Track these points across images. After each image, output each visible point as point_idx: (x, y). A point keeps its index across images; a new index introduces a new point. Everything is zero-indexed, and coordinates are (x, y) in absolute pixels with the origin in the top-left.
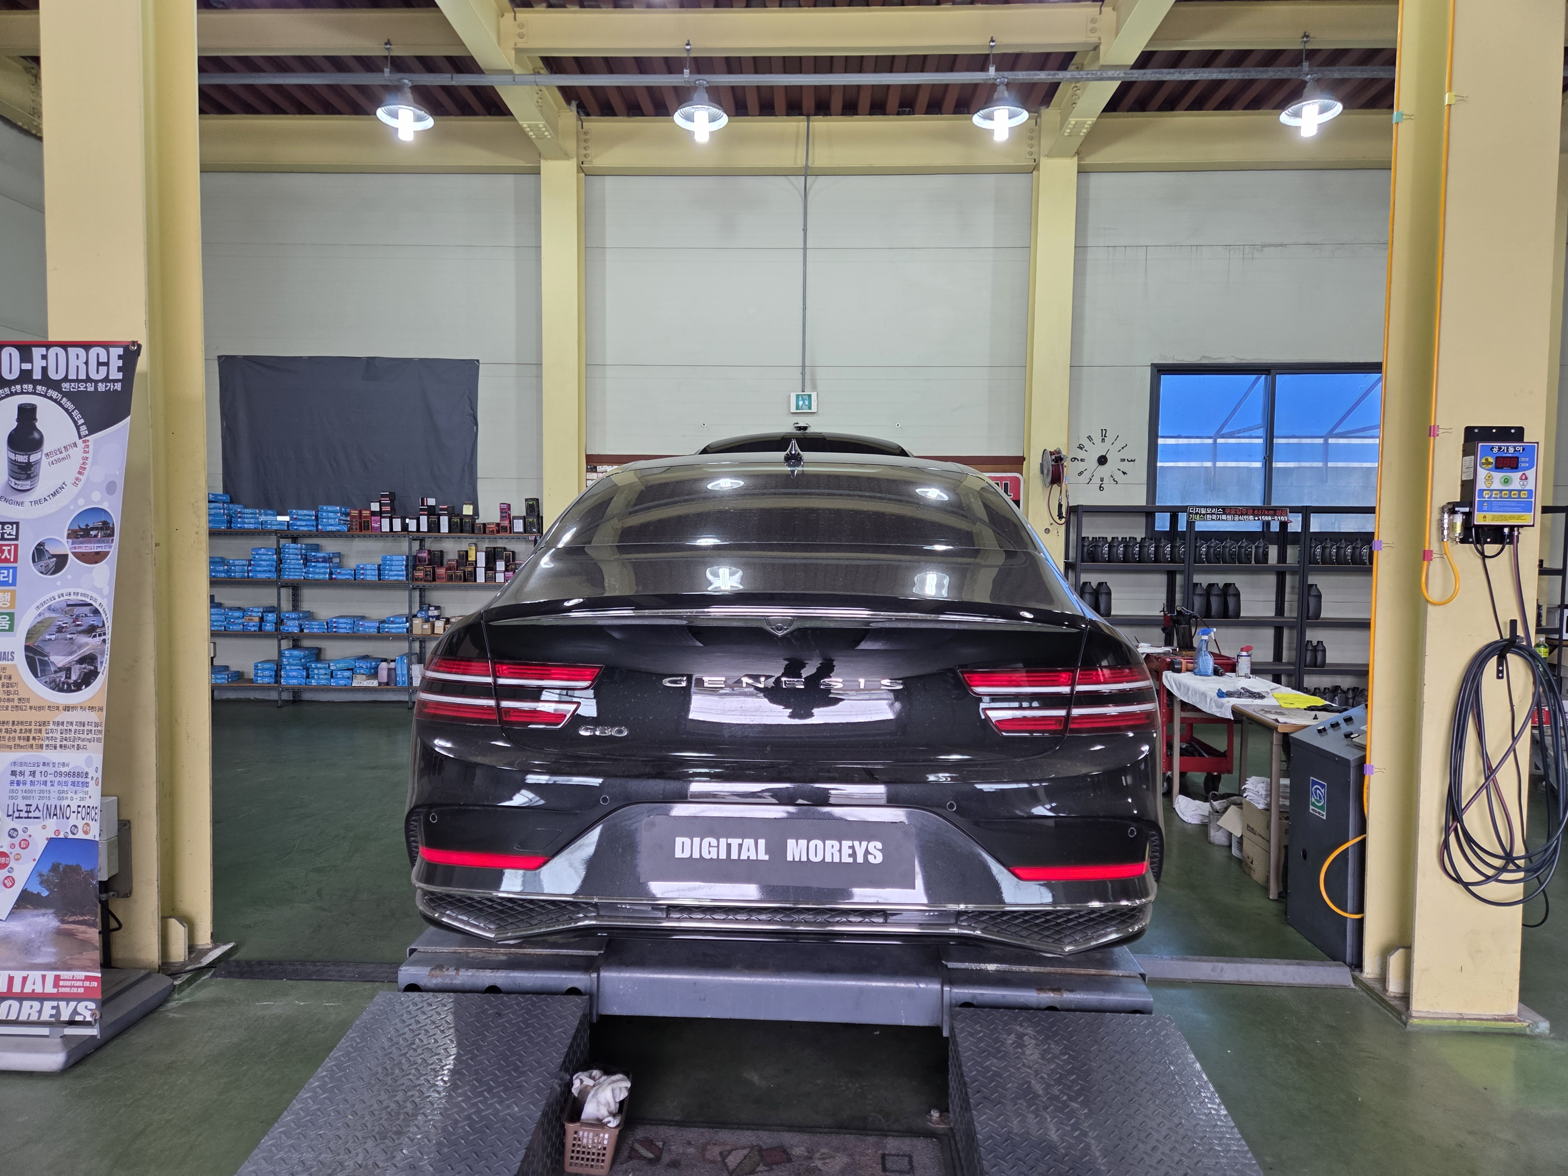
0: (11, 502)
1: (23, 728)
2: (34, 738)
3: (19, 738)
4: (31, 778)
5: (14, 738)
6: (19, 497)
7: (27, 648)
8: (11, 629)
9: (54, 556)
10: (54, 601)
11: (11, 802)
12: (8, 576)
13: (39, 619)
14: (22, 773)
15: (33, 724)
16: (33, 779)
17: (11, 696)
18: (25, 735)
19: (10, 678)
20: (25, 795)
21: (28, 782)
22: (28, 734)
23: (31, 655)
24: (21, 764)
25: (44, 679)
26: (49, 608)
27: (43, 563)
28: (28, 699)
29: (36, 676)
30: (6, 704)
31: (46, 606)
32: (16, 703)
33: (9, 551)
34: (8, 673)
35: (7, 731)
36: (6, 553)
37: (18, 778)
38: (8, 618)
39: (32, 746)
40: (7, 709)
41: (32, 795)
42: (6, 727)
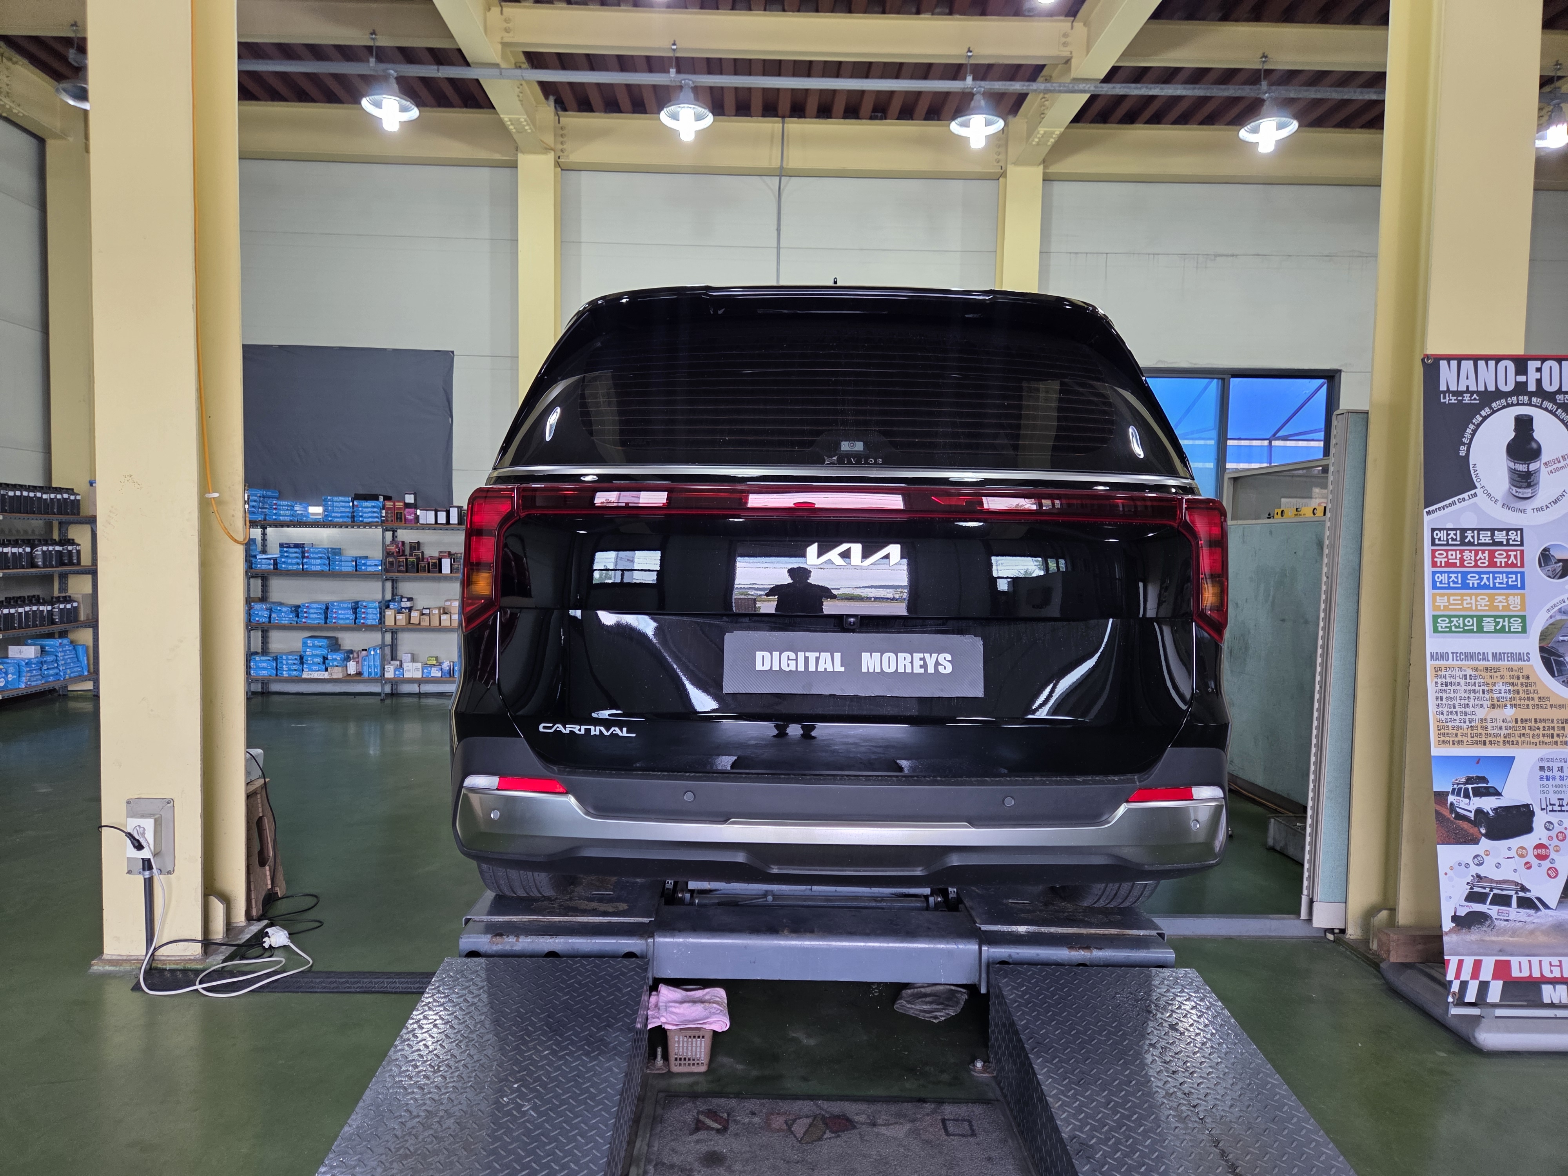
0: (1514, 510)
1: (1546, 725)
2: (1558, 735)
3: (1544, 735)
4: (1560, 773)
5: (1538, 735)
6: (1522, 505)
7: (1542, 649)
8: (1524, 630)
9: (1559, 561)
10: (1563, 604)
11: (1543, 796)
12: (1516, 580)
13: (1551, 621)
14: (1550, 769)
15: (1555, 721)
16: (1562, 774)
17: (1531, 695)
18: (1548, 732)
19: (1528, 678)
20: (1556, 789)
21: (1558, 778)
22: (1552, 732)
23: (1546, 655)
24: (1548, 760)
25: (1562, 678)
26: (1560, 611)
27: (1549, 568)
28: (1548, 698)
29: (1553, 675)
30: (1527, 702)
31: (1557, 608)
32: (1536, 702)
33: (1516, 556)
34: (1525, 673)
35: (1530, 728)
36: (1512, 558)
37: (1547, 773)
38: (1520, 621)
39: (1556, 743)
40: (1528, 708)
41: (1562, 790)
42: (1530, 724)
